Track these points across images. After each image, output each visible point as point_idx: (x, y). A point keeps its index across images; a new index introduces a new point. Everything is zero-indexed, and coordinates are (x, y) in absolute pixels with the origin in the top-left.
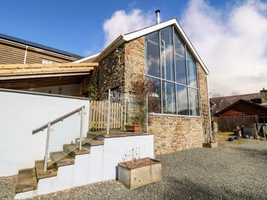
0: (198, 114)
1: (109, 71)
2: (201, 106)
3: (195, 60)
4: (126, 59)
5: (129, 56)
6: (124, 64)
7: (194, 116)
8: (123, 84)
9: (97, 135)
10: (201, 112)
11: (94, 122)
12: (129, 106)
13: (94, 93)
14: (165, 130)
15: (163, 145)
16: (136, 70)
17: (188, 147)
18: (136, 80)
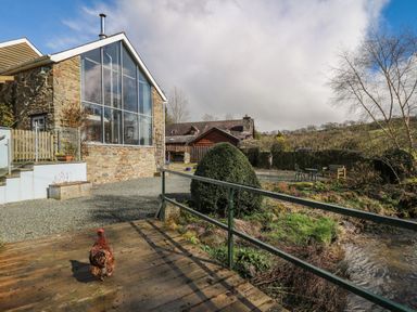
0: (151, 144)
1: (32, 91)
2: (154, 136)
3: (150, 84)
4: (55, 82)
5: (59, 79)
6: (52, 89)
7: (147, 146)
8: (52, 111)
9: (21, 164)
10: (154, 141)
11: (17, 152)
12: (61, 136)
13: (8, 115)
14: (107, 160)
15: (105, 175)
16: (70, 95)
17: (135, 177)
18: (69, 108)
